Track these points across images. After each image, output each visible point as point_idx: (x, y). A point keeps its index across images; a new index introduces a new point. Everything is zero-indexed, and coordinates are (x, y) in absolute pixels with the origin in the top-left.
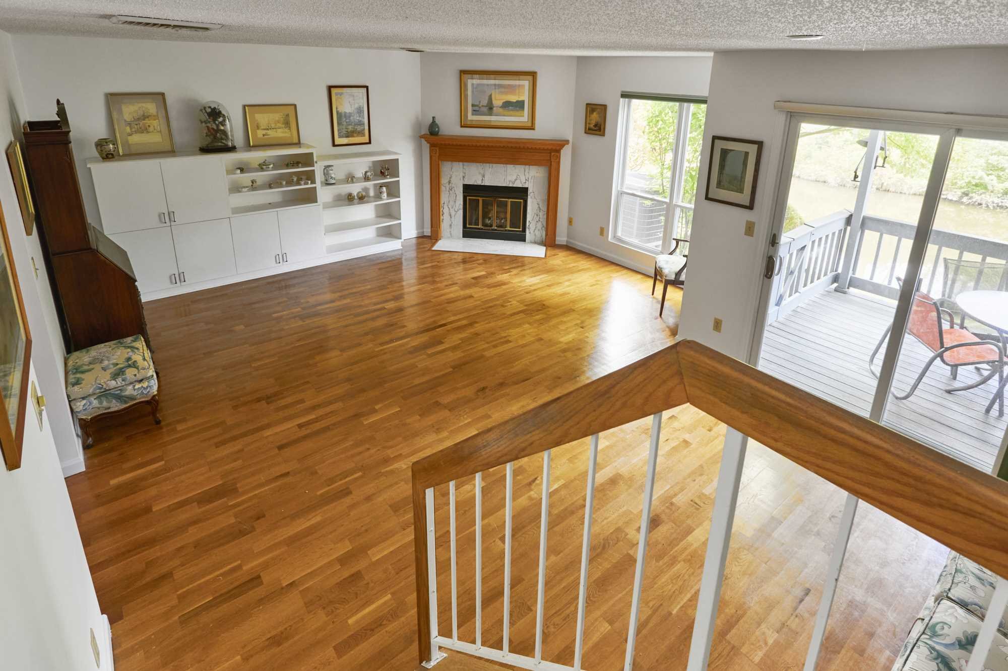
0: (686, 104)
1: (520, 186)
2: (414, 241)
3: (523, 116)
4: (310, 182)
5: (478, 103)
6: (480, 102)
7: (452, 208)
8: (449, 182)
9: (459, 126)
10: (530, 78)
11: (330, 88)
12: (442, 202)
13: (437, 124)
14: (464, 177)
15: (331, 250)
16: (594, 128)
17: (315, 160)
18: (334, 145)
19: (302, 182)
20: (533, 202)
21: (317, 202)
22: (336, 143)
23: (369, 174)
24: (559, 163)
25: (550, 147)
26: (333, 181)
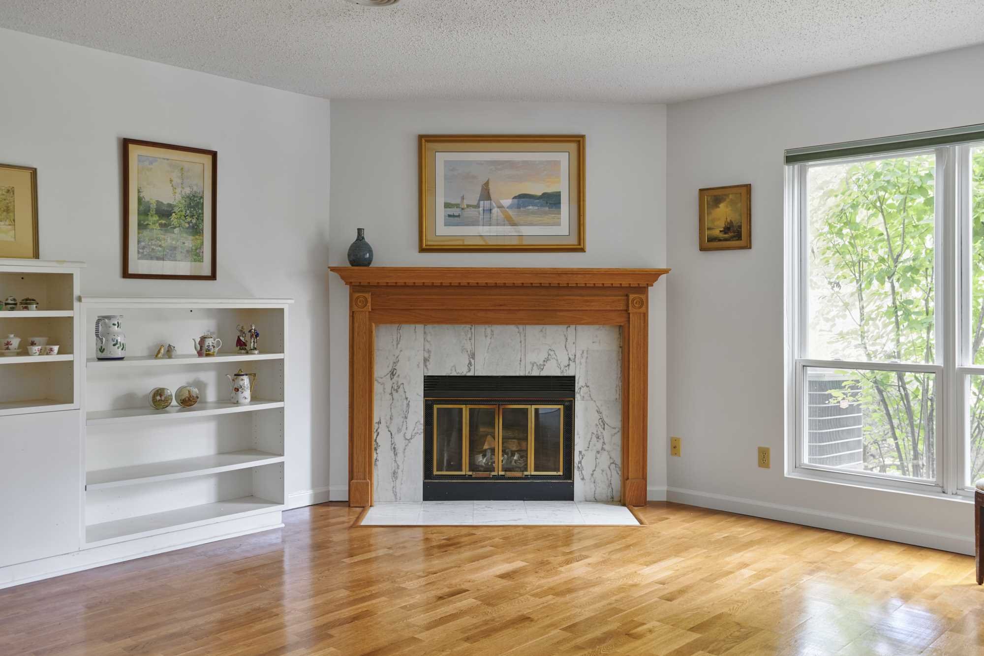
0: (957, 148)
1: (558, 373)
2: (306, 515)
3: (559, 224)
4: (56, 348)
5: (458, 201)
6: (463, 198)
7: (399, 430)
8: (392, 374)
9: (417, 250)
10: (573, 146)
11: (126, 144)
12: (375, 419)
13: (367, 245)
14: (426, 360)
15: (98, 533)
16: (722, 235)
17: (77, 292)
18: (126, 274)
19: (36, 349)
20: (586, 409)
21: (72, 402)
22: (131, 271)
23: (209, 342)
24: (645, 316)
25: (625, 283)
26: (119, 353)
